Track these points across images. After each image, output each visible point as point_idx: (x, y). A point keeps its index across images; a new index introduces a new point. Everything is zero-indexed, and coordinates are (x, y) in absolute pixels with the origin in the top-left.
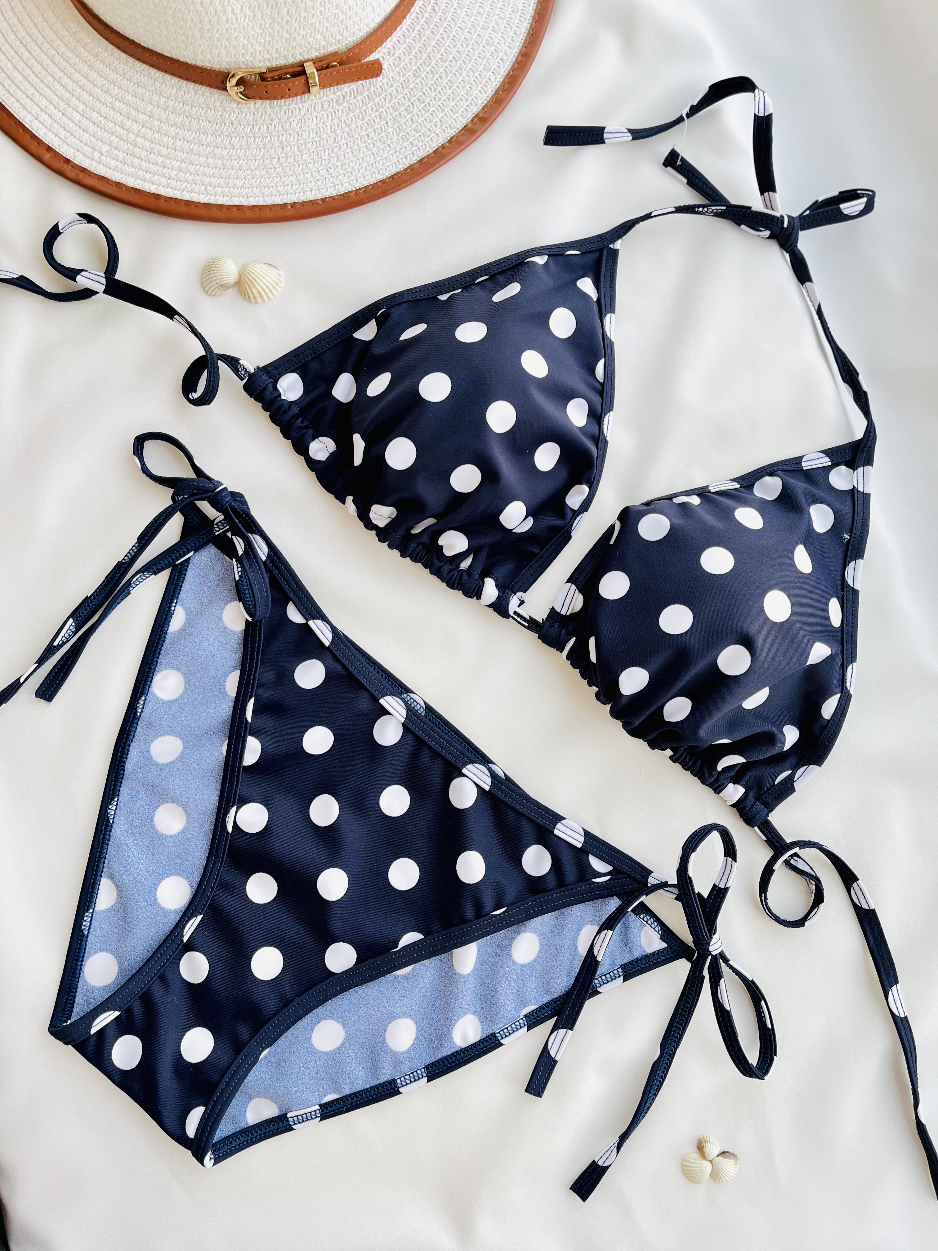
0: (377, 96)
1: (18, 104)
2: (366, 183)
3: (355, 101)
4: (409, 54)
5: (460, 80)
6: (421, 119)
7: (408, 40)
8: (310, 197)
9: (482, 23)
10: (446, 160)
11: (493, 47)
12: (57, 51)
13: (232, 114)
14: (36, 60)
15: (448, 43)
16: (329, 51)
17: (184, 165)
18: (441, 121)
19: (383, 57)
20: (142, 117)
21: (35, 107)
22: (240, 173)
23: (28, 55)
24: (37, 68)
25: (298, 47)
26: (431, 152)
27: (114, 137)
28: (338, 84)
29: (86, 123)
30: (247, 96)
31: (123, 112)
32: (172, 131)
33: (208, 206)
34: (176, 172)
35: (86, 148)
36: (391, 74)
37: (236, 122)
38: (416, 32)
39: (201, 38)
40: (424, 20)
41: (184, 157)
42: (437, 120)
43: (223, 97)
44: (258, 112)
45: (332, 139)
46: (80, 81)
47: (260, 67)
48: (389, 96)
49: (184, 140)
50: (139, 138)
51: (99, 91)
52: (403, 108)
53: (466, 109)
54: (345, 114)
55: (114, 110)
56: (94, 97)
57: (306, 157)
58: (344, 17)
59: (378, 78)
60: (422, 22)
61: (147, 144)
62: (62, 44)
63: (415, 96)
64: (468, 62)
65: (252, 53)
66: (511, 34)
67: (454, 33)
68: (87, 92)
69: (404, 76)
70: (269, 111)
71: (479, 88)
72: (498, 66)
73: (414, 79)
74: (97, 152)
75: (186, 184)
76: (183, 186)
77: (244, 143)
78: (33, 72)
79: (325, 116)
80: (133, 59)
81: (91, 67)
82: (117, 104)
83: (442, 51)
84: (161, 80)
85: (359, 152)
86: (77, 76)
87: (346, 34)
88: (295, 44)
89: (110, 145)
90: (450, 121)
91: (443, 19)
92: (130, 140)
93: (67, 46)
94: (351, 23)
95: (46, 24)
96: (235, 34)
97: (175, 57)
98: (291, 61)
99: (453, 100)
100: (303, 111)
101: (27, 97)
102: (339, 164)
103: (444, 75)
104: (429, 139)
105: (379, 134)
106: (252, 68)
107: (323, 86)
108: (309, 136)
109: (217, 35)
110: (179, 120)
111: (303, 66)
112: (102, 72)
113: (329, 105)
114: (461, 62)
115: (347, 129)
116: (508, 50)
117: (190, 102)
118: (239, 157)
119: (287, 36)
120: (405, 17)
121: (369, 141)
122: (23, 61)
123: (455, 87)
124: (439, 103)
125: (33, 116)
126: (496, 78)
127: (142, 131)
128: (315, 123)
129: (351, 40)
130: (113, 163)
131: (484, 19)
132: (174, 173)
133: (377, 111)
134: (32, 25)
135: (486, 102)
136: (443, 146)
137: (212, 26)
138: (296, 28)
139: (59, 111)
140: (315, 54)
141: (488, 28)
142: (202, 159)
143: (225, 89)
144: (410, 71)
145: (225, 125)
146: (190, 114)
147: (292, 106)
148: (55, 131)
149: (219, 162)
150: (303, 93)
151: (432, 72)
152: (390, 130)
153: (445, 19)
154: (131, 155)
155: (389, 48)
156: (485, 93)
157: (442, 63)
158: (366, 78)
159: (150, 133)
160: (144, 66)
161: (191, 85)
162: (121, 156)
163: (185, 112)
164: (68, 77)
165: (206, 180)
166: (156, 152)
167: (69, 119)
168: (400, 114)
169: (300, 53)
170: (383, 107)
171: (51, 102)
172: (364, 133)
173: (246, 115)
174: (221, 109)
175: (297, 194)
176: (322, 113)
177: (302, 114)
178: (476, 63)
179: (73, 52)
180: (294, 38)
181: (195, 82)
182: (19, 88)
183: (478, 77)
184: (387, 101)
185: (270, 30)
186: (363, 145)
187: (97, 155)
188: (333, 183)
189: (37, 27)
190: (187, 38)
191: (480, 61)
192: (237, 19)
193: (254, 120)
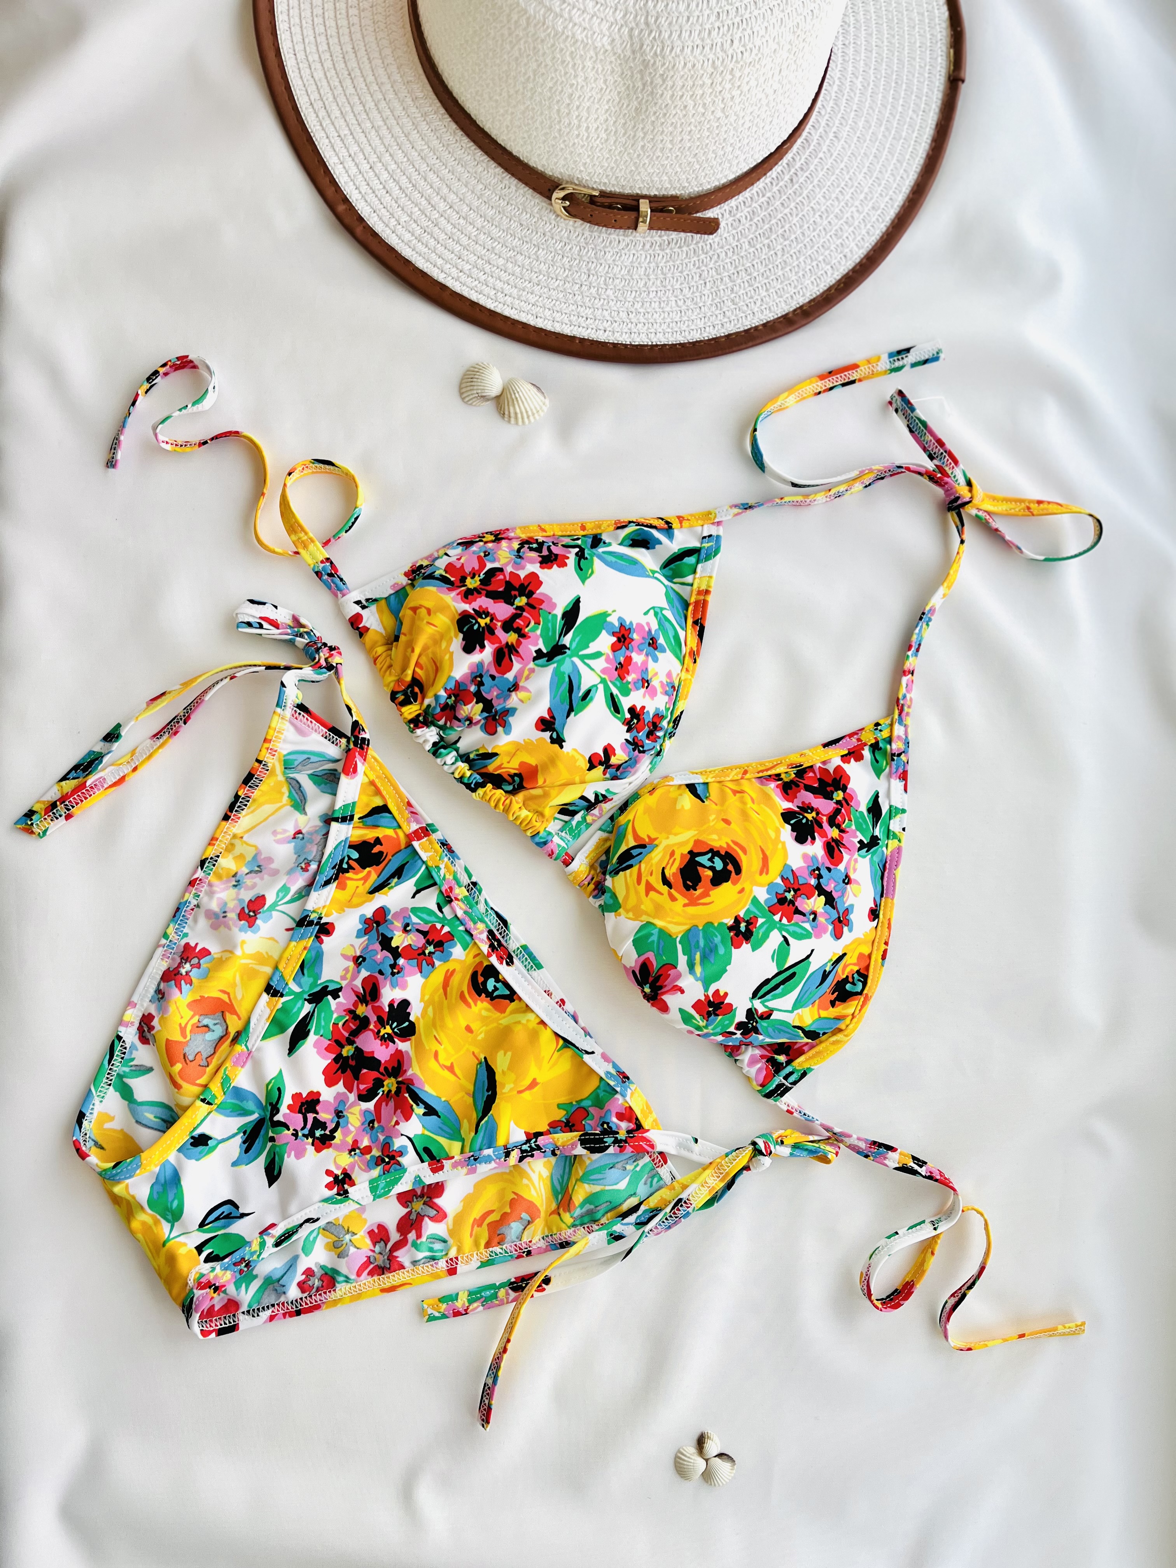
0: (703, 253)
1: (327, 141)
2: (664, 341)
3: (679, 250)
4: (751, 220)
5: (795, 264)
6: (742, 291)
7: (754, 205)
8: (602, 337)
9: (837, 210)
10: (754, 343)
11: (840, 240)
12: (384, 95)
13: (548, 224)
14: (360, 99)
15: (794, 221)
16: (670, 193)
17: (480, 262)
18: (762, 300)
19: (723, 215)
20: (452, 197)
21: (344, 150)
22: (536, 288)
23: (353, 91)
24: (359, 108)
25: (639, 182)
26: (742, 329)
27: (417, 209)
28: (667, 229)
29: (391, 184)
30: (571, 212)
31: (434, 185)
32: (479, 222)
33: (493, 313)
34: (470, 267)
35: (383, 211)
36: (726, 235)
37: (549, 234)
38: (765, 198)
39: (544, 142)
40: (778, 188)
41: (483, 253)
42: (759, 297)
43: (544, 204)
44: (575, 231)
45: (643, 282)
46: (400, 137)
47: (593, 189)
48: (716, 256)
49: (489, 235)
50: (443, 218)
51: (417, 154)
52: (726, 274)
53: (792, 297)
54: (664, 260)
55: (425, 180)
56: (408, 160)
57: (610, 292)
58: (698, 167)
59: (711, 236)
60: (775, 189)
61: (449, 227)
62: (392, 90)
63: (743, 265)
64: (809, 248)
65: (590, 173)
66: (864, 232)
67: (804, 213)
68: (403, 152)
69: (738, 241)
70: (587, 233)
71: (812, 279)
72: (839, 262)
73: (747, 247)
74: (394, 220)
75: (477, 282)
76: (474, 284)
77: (550, 258)
78: (353, 111)
79: (644, 256)
80: (462, 133)
81: (416, 126)
82: (431, 176)
83: (787, 227)
84: (484, 165)
85: (667, 305)
86: (397, 130)
87: (694, 183)
88: (638, 177)
89: (410, 216)
90: (771, 304)
91: (798, 193)
92: (433, 217)
93: (396, 94)
94: (703, 174)
95: (380, 61)
96: (581, 151)
97: (508, 148)
98: (627, 191)
99: (782, 282)
100: (622, 245)
101: (339, 136)
102: (642, 310)
103: (779, 253)
104: (743, 315)
105: (693, 292)
106: (584, 187)
107: (651, 228)
108: (620, 271)
109: (562, 146)
110: (491, 213)
111: (638, 201)
112: (425, 135)
113: (651, 247)
114: (802, 245)
115: (662, 276)
116: (855, 248)
117: (507, 198)
118: (540, 271)
119: (633, 168)
120: (759, 179)
121: (681, 297)
122: (345, 95)
123: (787, 269)
124: (766, 281)
125: (339, 159)
126: (832, 274)
127: (448, 212)
128: (630, 260)
129: (696, 189)
130: (407, 236)
131: (840, 207)
132: (467, 267)
133: (699, 268)
134: (365, 59)
135: (814, 296)
136: (756, 328)
137: (560, 135)
138: (645, 164)
139: (368, 163)
140: (653, 192)
141: (842, 218)
142: (501, 262)
143: (550, 198)
144: (746, 237)
145: (537, 233)
146: (504, 211)
147: (612, 236)
148: (357, 184)
149: (518, 270)
150: (629, 228)
151: (769, 247)
152: (706, 292)
153: (800, 195)
154: (428, 234)
155: (732, 207)
156: (818, 285)
157: (782, 240)
158: (697, 233)
159: (455, 216)
160: (472, 144)
161: (514, 181)
162: (418, 231)
163: (499, 206)
164: (388, 128)
165: (499, 285)
166: (456, 238)
167: (376, 175)
168: (722, 280)
169: (640, 188)
170: (706, 266)
171: (362, 150)
172: (678, 286)
173: (562, 230)
174: (537, 215)
175: (590, 330)
176: (642, 252)
177: (621, 247)
178: (817, 251)
179: (402, 102)
180: (639, 173)
181: (520, 180)
182: (333, 124)
183: (815, 267)
184: (713, 261)
185: (618, 157)
186: (673, 299)
187: (393, 222)
188: (630, 329)
189: (370, 62)
190: (529, 137)
191: (823, 250)
192: (588, 137)
193: (568, 238)
